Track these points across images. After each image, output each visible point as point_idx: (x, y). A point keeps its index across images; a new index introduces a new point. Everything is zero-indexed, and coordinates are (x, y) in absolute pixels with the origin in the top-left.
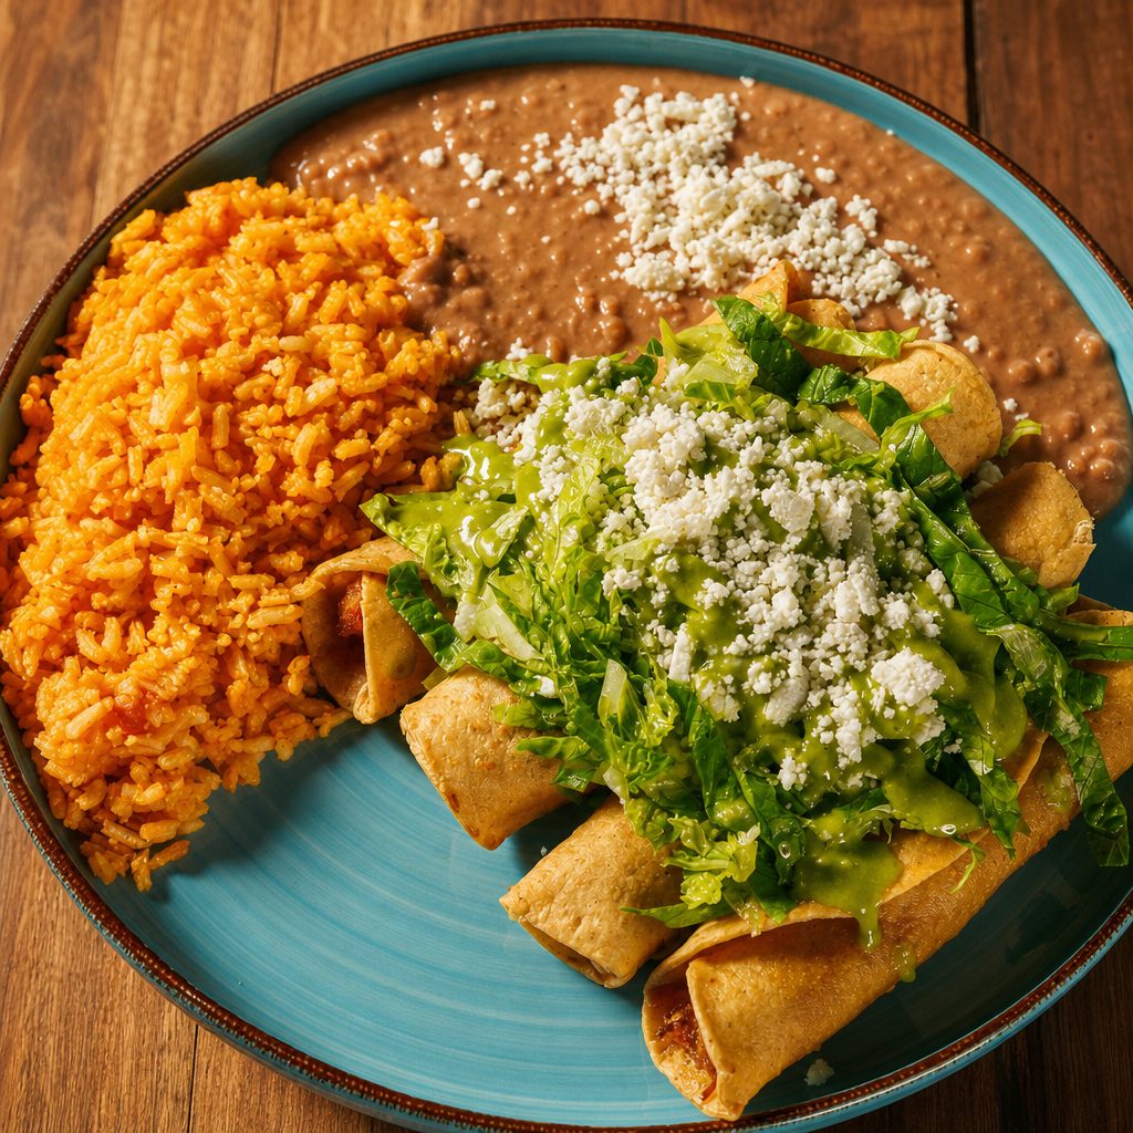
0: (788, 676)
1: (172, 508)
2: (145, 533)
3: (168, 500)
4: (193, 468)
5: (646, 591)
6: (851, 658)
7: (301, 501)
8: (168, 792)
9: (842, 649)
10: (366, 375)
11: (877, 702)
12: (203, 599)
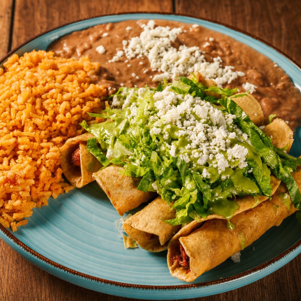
0: (203, 154)
1: (24, 126)
2: (16, 132)
3: (23, 124)
4: (31, 113)
5: (162, 134)
6: (221, 148)
7: (62, 122)
8: (22, 203)
9: (218, 145)
10: (79, 93)
11: (230, 158)
12: (33, 150)
